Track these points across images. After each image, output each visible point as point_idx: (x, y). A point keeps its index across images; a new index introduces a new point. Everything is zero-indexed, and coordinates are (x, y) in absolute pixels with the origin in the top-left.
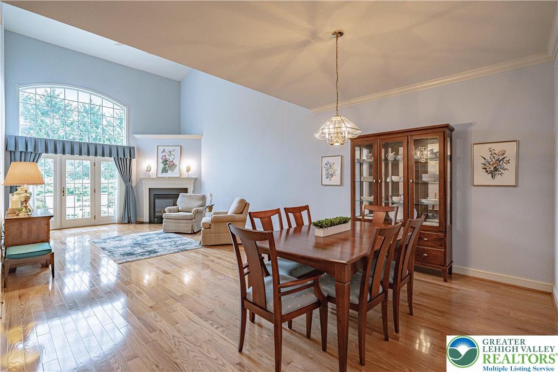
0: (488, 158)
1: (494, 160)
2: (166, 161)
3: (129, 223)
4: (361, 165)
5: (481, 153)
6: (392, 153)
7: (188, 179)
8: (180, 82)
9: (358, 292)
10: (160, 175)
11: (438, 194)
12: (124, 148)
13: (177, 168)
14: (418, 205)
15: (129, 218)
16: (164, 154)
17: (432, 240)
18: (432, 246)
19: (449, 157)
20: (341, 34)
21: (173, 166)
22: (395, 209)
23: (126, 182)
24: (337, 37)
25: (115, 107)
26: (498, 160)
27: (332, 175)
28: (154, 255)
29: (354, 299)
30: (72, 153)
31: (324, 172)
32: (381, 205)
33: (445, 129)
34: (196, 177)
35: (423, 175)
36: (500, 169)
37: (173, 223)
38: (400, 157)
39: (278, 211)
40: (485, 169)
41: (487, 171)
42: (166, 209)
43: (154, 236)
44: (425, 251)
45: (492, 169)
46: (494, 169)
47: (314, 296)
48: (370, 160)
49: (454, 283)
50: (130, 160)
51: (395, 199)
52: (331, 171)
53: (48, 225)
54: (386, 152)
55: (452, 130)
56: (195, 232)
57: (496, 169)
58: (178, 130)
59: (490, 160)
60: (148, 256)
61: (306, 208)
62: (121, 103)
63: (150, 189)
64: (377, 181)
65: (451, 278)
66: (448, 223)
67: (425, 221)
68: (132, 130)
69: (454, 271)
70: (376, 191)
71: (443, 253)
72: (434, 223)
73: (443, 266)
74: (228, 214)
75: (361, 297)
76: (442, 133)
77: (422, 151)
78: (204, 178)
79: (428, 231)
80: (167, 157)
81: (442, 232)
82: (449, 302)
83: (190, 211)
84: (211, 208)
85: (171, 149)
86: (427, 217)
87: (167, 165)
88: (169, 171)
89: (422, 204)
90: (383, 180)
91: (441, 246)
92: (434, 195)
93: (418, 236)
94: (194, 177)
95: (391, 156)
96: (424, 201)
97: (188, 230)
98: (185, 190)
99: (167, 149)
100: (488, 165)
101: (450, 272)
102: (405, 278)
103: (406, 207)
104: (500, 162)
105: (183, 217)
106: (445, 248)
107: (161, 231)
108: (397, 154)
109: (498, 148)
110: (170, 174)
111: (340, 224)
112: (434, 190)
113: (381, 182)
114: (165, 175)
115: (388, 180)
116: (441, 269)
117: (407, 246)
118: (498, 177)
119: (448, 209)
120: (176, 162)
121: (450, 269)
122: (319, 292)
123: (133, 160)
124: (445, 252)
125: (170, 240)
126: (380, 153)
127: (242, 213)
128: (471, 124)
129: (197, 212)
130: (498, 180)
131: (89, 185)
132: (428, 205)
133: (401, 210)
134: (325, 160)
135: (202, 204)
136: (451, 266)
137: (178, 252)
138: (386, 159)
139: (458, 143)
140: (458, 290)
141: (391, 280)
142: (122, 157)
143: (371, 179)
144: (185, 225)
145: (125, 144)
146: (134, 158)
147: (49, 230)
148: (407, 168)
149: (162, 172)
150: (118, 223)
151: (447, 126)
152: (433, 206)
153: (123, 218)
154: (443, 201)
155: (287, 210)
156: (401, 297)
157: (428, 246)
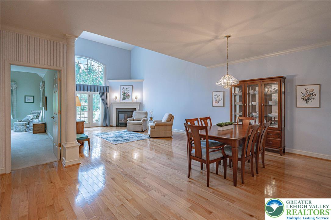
0: (304, 93)
1: (307, 94)
2: (125, 93)
3: (106, 126)
4: (235, 96)
5: (300, 91)
6: (252, 90)
7: (136, 103)
8: (130, 51)
9: (241, 154)
10: (122, 101)
11: (277, 112)
12: (104, 87)
13: (131, 97)
14: (266, 117)
15: (106, 124)
16: (123, 90)
17: (274, 135)
18: (274, 138)
19: (283, 93)
20: (229, 36)
21: (128, 96)
22: (255, 119)
23: (104, 105)
24: (227, 38)
25: (99, 65)
26: (310, 94)
27: (218, 102)
28: (129, 141)
29: (240, 156)
30: (80, 90)
31: (214, 100)
32: (247, 117)
33: (281, 79)
34: (140, 102)
35: (269, 102)
36: (311, 99)
37: (132, 126)
38: (257, 92)
39: (197, 119)
40: (303, 98)
41: (304, 100)
42: (128, 119)
43: (123, 132)
44: (270, 140)
45: (307, 98)
46: (308, 98)
47: (221, 154)
48: (240, 94)
49: (286, 156)
50: (107, 93)
51: (254, 114)
52: (218, 99)
53: (83, 125)
54: (249, 90)
55: (285, 78)
56: (144, 131)
57: (309, 99)
58: (129, 77)
59: (305, 94)
60: (126, 142)
61: (209, 118)
62: (102, 63)
63: (116, 108)
64: (244, 105)
65: (284, 154)
66: (283, 126)
67: (270, 125)
68: (108, 78)
69: (286, 151)
70: (244, 110)
71: (280, 141)
72: (276, 126)
73: (280, 148)
74: (162, 121)
75: (242, 155)
76: (279, 81)
77: (268, 88)
78: (145, 103)
79: (272, 130)
80: (125, 91)
81: (279, 130)
82: (283, 164)
83: (140, 120)
84: (151, 118)
85: (127, 87)
86: (271, 123)
87: (125, 96)
88: (126, 99)
89: (268, 116)
90: (247, 104)
91: (279, 138)
92: (275, 112)
93: (267, 133)
94: (139, 102)
95: (251, 92)
96: (270, 115)
97: (140, 130)
98: (135, 109)
99: (125, 87)
100: (304, 96)
101: (284, 152)
102: (261, 150)
103: (260, 118)
104: (311, 95)
105: (137, 123)
106: (281, 139)
107: (126, 130)
108: (255, 90)
109: (309, 88)
110: (127, 100)
111: (229, 125)
112: (275, 109)
113: (247, 105)
114: (124, 101)
115: (250, 104)
116: (279, 149)
117: (262, 136)
118: (310, 103)
119: (283, 119)
120: (130, 94)
121: (284, 150)
122: (223, 153)
123: (108, 93)
124: (281, 140)
125: (132, 135)
126: (246, 90)
127: (170, 121)
128: (295, 76)
129: (144, 121)
130: (310, 104)
131: (87, 106)
132: (272, 117)
133: (257, 119)
134: (215, 94)
135: (146, 116)
136: (284, 148)
137: (140, 140)
138: (249, 93)
139: (288, 85)
140: (288, 159)
141: (255, 151)
142: (103, 92)
143: (241, 104)
144: (138, 127)
145: (104, 85)
146: (109, 92)
147: (83, 128)
148: (260, 98)
149: (123, 100)
150: (101, 126)
151: (282, 77)
152: (275, 117)
153: (103, 123)
154: (280, 115)
155: (201, 119)
156: (259, 162)
157: (272, 138)
